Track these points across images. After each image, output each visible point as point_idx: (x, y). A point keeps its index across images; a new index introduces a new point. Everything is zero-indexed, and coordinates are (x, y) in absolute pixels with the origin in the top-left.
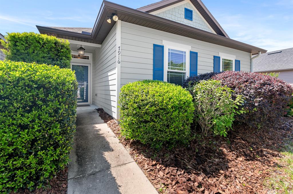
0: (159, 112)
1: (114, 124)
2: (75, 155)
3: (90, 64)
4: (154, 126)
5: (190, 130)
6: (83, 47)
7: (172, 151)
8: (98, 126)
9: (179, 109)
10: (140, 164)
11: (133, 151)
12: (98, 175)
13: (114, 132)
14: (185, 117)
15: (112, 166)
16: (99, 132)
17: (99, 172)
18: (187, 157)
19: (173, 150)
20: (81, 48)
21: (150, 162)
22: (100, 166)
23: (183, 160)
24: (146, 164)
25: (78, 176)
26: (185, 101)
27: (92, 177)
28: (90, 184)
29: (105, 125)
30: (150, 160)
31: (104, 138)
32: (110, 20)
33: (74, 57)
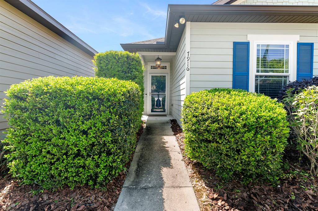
0: (223, 131)
1: (183, 138)
2: (136, 164)
3: (168, 74)
4: (219, 149)
5: (281, 162)
6: (160, 57)
7: (248, 187)
8: (166, 138)
9: (257, 129)
10: (198, 192)
11: (194, 174)
12: (149, 192)
13: (180, 147)
14: (268, 142)
15: (166, 185)
16: (165, 144)
17: (151, 187)
18: (271, 203)
19: (249, 185)
20: (158, 59)
21: (210, 193)
22: (154, 182)
23: (261, 204)
24: (205, 194)
25: (132, 187)
26: (268, 118)
27: (143, 191)
28: (139, 199)
29: (174, 137)
30: (211, 191)
31: (168, 151)
32: (177, 24)
33: (154, 68)
